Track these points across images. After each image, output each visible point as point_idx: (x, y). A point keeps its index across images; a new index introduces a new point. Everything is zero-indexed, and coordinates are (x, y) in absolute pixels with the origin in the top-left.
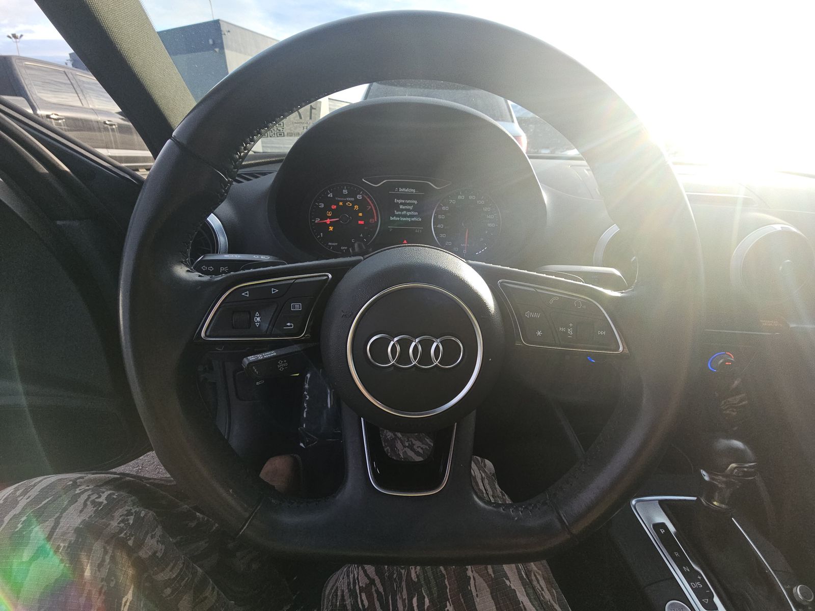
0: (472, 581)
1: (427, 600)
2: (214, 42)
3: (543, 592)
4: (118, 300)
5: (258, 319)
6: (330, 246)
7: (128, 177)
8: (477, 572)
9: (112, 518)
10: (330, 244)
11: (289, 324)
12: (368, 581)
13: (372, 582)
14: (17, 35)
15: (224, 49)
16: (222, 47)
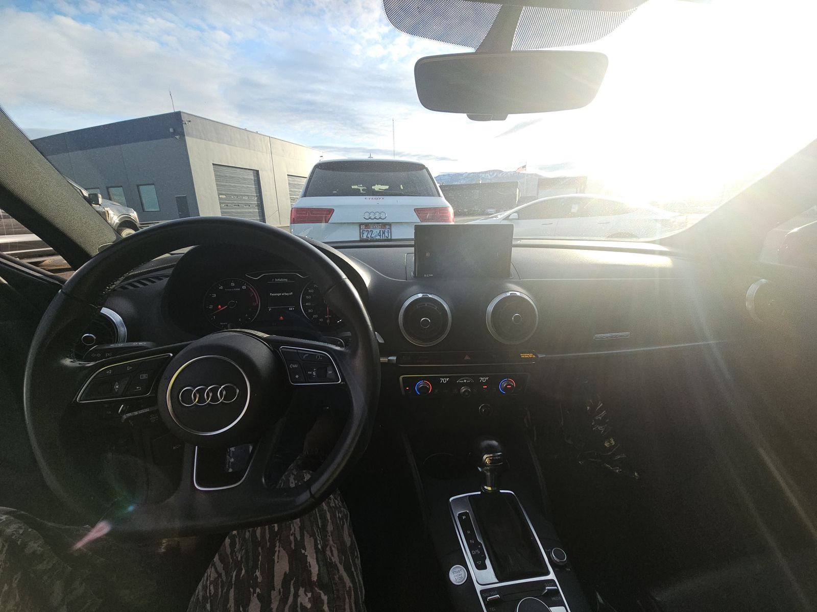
0: (277, 554)
1: (243, 572)
2: (174, 130)
3: (332, 558)
4: (23, 382)
5: (117, 387)
6: (222, 325)
7: (57, 283)
8: (282, 547)
9: (8, 528)
10: (221, 324)
11: (138, 388)
12: (216, 576)
13: (220, 575)
15: (184, 136)
16: (182, 135)
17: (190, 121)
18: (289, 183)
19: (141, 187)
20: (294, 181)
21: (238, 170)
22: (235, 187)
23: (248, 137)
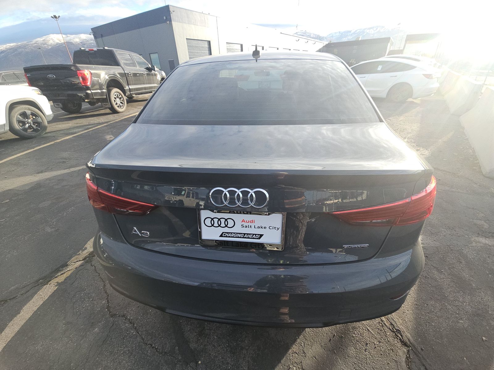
2: (166, 18)
14: (56, 16)
15: (171, 21)
16: (170, 21)
17: (174, 11)
18: (227, 48)
19: (151, 55)
20: (230, 47)
21: (199, 41)
22: (198, 53)
23: (204, 18)
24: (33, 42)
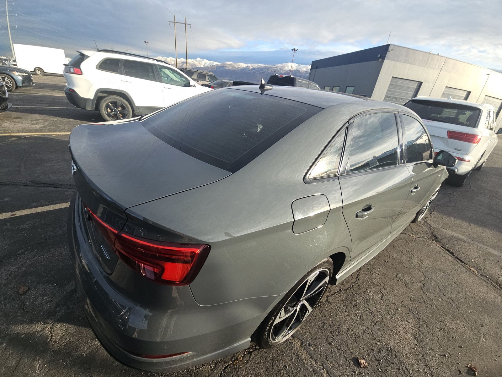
2: (381, 56)
14: (295, 49)
15: (384, 59)
17: (393, 50)
18: (443, 93)
20: (449, 92)
21: (407, 81)
24: (275, 67)
